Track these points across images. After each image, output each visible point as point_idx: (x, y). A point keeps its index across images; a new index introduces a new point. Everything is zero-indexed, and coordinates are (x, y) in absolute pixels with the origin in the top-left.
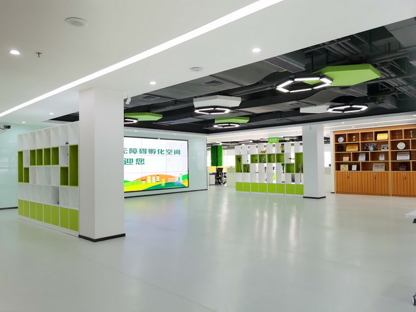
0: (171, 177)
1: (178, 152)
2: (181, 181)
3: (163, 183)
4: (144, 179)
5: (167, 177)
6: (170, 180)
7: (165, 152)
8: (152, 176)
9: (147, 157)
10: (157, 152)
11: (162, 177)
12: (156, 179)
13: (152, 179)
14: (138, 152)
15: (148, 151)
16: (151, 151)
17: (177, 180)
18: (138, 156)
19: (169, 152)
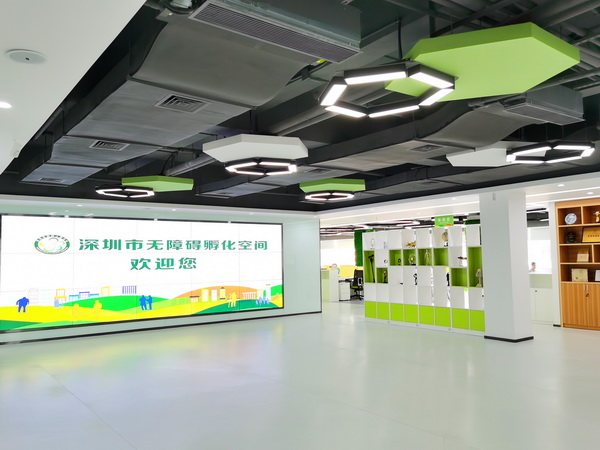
0: (249, 290)
1: (262, 245)
2: (269, 298)
3: (233, 300)
4: (195, 295)
5: (240, 290)
6: (246, 296)
7: (236, 245)
8: (210, 289)
9: (201, 255)
10: (221, 246)
11: (229, 290)
12: (218, 294)
13: (210, 294)
14: (184, 246)
15: (202, 244)
16: (210, 245)
17: (259, 296)
18: (184, 253)
19: (245, 245)
